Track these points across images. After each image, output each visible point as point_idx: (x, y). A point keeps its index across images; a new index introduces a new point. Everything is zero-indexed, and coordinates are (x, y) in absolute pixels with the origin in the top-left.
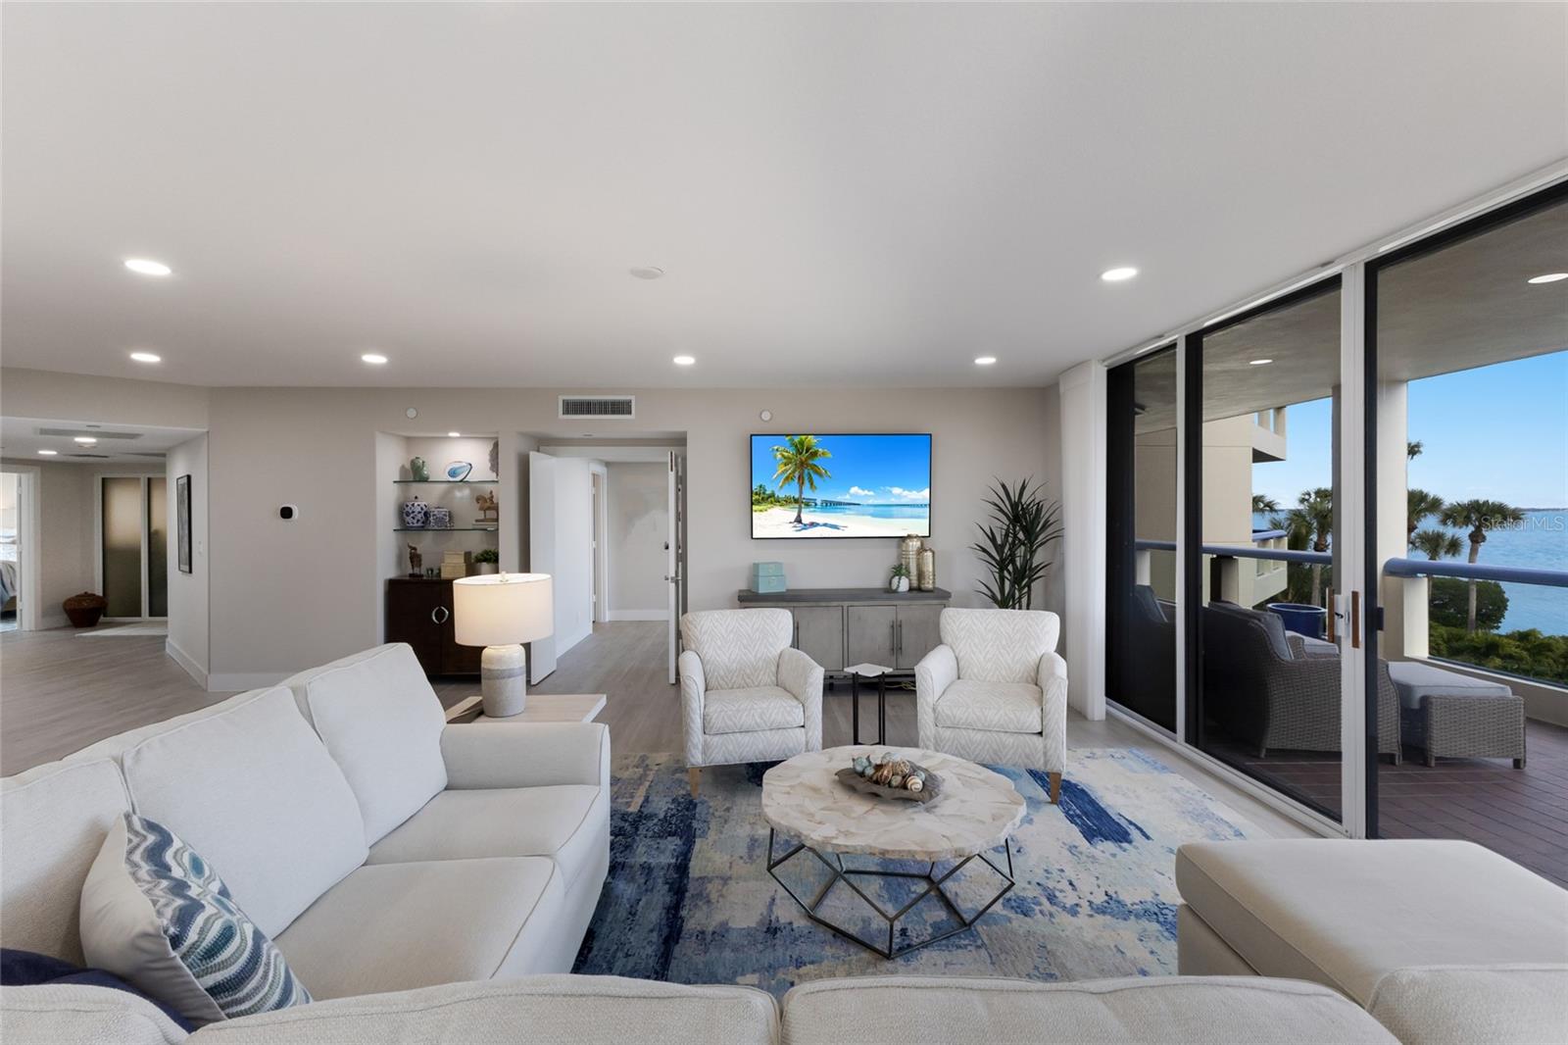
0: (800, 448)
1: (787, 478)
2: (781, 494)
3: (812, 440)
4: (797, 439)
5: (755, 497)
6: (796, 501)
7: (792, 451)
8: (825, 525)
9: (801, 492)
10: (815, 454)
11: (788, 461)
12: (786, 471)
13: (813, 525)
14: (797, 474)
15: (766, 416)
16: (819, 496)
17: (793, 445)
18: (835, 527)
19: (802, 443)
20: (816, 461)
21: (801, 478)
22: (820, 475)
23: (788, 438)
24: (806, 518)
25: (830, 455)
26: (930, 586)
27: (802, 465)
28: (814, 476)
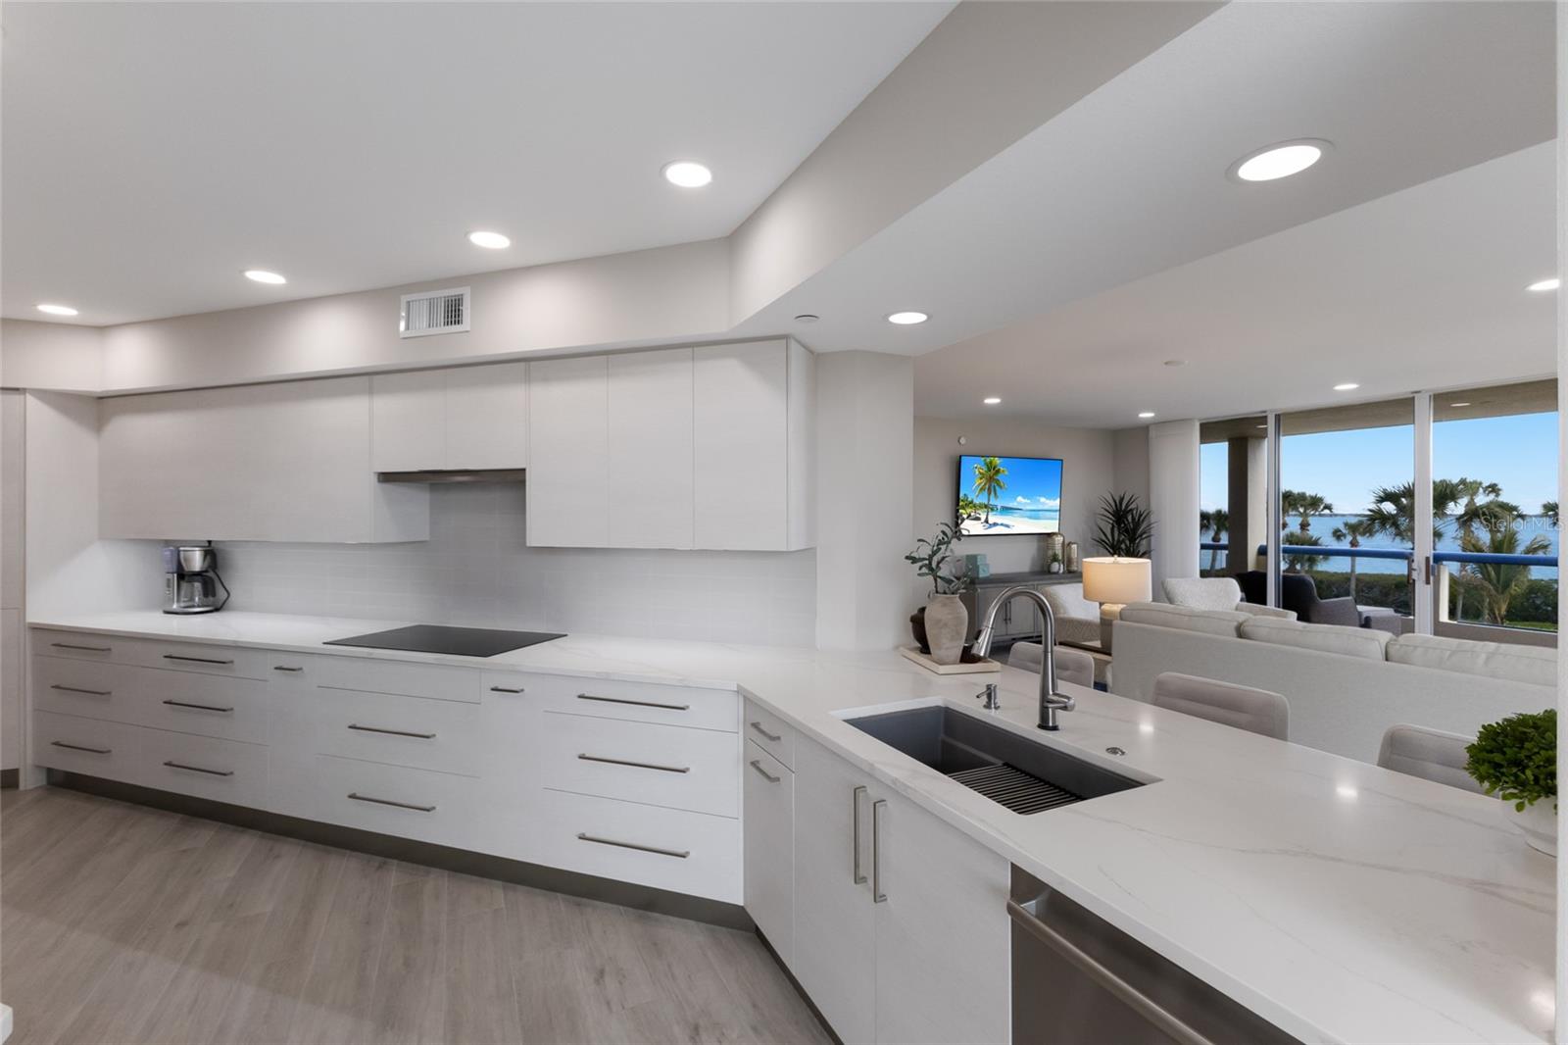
0: (990, 467)
1: (981, 489)
2: (977, 501)
3: (997, 461)
4: (988, 460)
5: (961, 503)
6: (986, 506)
7: (984, 469)
8: (1002, 525)
9: (989, 500)
10: (998, 471)
11: (982, 475)
12: (980, 484)
13: (995, 524)
14: (987, 486)
15: (963, 441)
16: (999, 503)
17: (986, 464)
18: (1007, 526)
19: (991, 462)
20: (999, 477)
21: (989, 489)
22: (1001, 487)
23: (983, 459)
24: (991, 520)
25: (1006, 473)
26: (1076, 569)
27: (991, 479)
28: (997, 488)
